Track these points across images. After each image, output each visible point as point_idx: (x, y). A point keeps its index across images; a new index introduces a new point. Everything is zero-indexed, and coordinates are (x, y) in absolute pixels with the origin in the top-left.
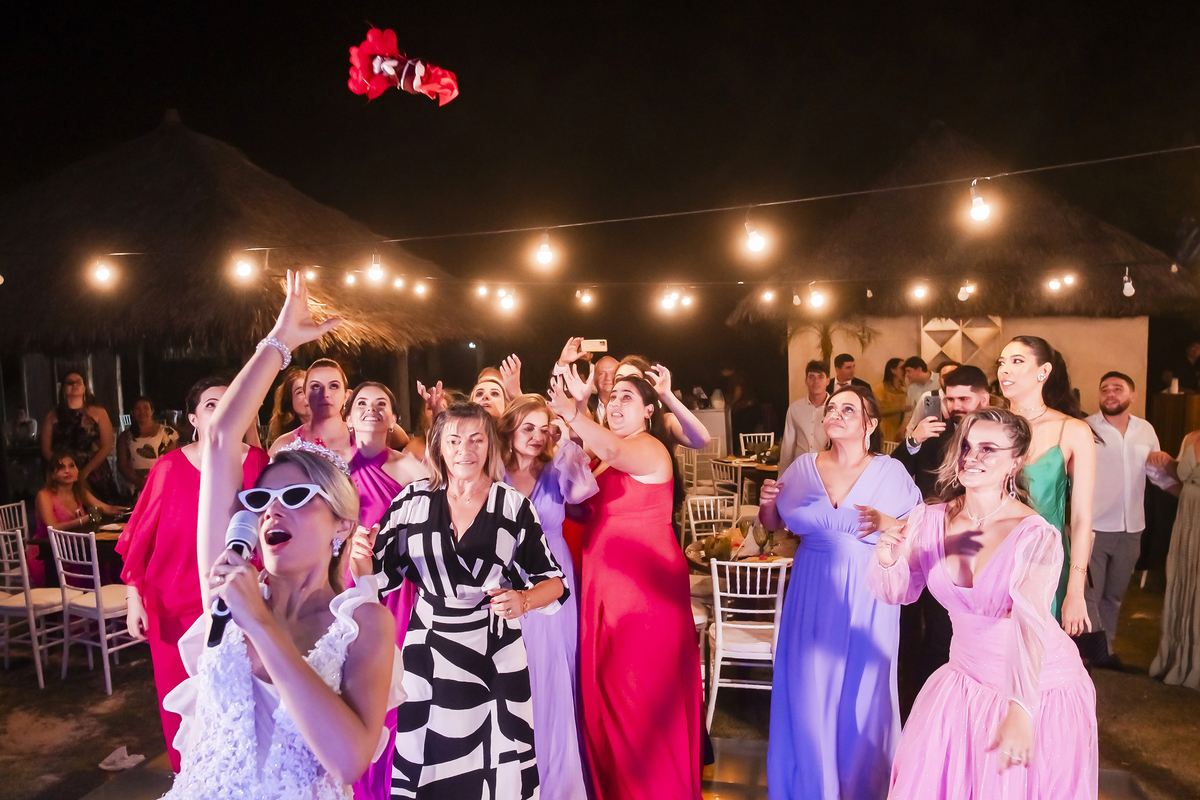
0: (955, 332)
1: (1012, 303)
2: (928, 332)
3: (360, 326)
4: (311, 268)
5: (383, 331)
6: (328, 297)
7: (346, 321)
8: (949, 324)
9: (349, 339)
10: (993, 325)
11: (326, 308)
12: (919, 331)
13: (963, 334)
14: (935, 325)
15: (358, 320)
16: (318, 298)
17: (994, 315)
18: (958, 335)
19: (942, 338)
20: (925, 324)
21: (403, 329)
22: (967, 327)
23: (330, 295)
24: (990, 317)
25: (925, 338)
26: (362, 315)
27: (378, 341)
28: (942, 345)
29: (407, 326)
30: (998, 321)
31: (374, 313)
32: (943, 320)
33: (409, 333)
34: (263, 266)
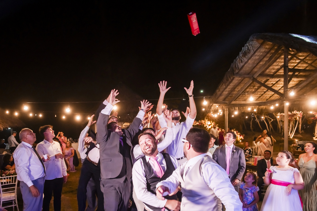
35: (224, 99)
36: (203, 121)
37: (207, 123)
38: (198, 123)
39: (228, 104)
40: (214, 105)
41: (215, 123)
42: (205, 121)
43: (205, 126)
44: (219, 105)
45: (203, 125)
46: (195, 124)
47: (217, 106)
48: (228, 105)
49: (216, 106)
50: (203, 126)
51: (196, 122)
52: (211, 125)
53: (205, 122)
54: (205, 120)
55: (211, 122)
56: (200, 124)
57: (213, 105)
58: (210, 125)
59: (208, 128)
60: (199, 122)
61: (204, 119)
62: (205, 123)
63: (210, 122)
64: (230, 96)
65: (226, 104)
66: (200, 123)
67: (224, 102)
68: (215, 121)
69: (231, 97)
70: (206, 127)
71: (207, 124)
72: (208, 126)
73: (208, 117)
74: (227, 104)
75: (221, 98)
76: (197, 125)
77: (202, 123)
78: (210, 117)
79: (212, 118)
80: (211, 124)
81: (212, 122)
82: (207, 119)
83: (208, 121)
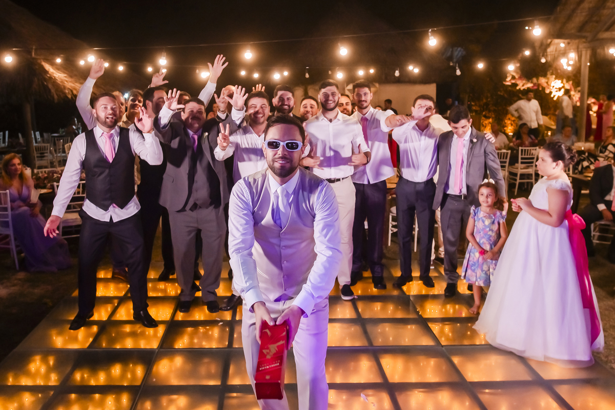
4: (59, 56)
6: (65, 71)
11: (65, 77)
24: (374, 83)
34: (31, 55)
35: (581, 28)
36: (543, 81)
37: (552, 85)
38: (530, 85)
39: (589, 39)
40: (556, 41)
41: (573, 84)
42: (548, 79)
43: (547, 91)
44: (566, 41)
45: (544, 89)
46: (523, 86)
47: (562, 45)
48: (589, 42)
49: (559, 44)
50: (542, 92)
51: (524, 82)
53: (547, 83)
54: (549, 76)
55: (562, 82)
56: (535, 88)
57: (553, 42)
58: (559, 89)
59: (554, 96)
60: (532, 82)
61: (545, 76)
62: (548, 85)
63: (560, 81)
64: (594, 19)
65: (584, 40)
66: (535, 84)
67: (579, 34)
68: (573, 80)
69: (597, 22)
70: (551, 93)
71: (553, 87)
72: (556, 91)
73: (556, 69)
74: (586, 40)
75: (573, 25)
76: (528, 88)
77: (539, 85)
79: (566, 73)
81: (567, 82)
82: (552, 74)
83: (557, 80)
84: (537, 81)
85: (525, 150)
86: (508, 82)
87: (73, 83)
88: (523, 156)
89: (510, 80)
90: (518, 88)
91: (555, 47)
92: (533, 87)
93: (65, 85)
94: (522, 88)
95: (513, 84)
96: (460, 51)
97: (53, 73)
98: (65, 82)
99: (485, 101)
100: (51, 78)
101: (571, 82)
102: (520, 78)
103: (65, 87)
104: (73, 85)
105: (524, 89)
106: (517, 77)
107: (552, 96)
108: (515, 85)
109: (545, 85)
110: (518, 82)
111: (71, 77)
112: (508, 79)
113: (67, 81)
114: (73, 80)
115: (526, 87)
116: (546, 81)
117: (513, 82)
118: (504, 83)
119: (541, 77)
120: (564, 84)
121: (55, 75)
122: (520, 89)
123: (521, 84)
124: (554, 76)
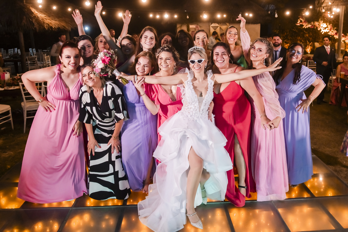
0: (218, 27)
1: (231, 20)
2: (212, 27)
3: (57, 22)
5: (63, 24)
6: (45, 13)
7: (52, 21)
8: (217, 25)
9: (54, 26)
10: (227, 25)
11: (45, 16)
12: (209, 26)
13: (220, 28)
14: (213, 25)
15: (56, 21)
16: (43, 13)
17: (227, 23)
18: (219, 27)
19: (215, 28)
20: (211, 25)
21: (69, 23)
22: (221, 25)
23: (46, 12)
24: (226, 23)
25: (211, 28)
26: (56, 19)
27: (63, 27)
28: (215, 30)
29: (70, 23)
30: (228, 24)
31: (60, 19)
32: (216, 23)
33: (71, 25)
34: (24, 3)
36: (316, 23)
37: (321, 26)
38: (310, 26)
41: (332, 25)
42: (319, 23)
43: (319, 29)
45: (317, 28)
46: (306, 26)
47: (330, 3)
48: (345, 2)
49: (328, 3)
50: (316, 30)
51: (307, 24)
52: (327, 29)
53: (319, 25)
54: (320, 21)
55: (327, 25)
56: (313, 27)
58: (325, 28)
59: (322, 32)
60: (311, 24)
61: (318, 21)
62: (319, 26)
63: (326, 24)
66: (312, 25)
68: (333, 24)
70: (321, 30)
71: (322, 27)
72: (324, 29)
73: (324, 17)
76: (309, 27)
77: (315, 26)
78: (326, 17)
79: (329, 19)
80: (327, 27)
81: (329, 25)
82: (322, 20)
83: (324, 23)
84: (314, 24)
85: (311, 62)
86: (298, 24)
87: (50, 20)
88: (310, 66)
89: (299, 23)
90: (303, 27)
91: (326, 4)
92: (311, 27)
93: (45, 21)
94: (306, 27)
95: (301, 25)
96: (273, 6)
97: (37, 14)
98: (45, 20)
99: (286, 34)
100: (35, 17)
101: (331, 25)
102: (305, 22)
103: (44, 22)
104: (50, 21)
105: (306, 28)
106: (303, 21)
107: (321, 32)
108: (302, 26)
109: (318, 26)
110: (304, 24)
111: (49, 16)
112: (299, 22)
113: (46, 19)
114: (50, 18)
115: (307, 27)
116: (318, 23)
117: (301, 24)
118: (296, 24)
119: (316, 21)
120: (327, 26)
121: (38, 15)
122: (304, 28)
123: (305, 25)
124: (323, 21)
